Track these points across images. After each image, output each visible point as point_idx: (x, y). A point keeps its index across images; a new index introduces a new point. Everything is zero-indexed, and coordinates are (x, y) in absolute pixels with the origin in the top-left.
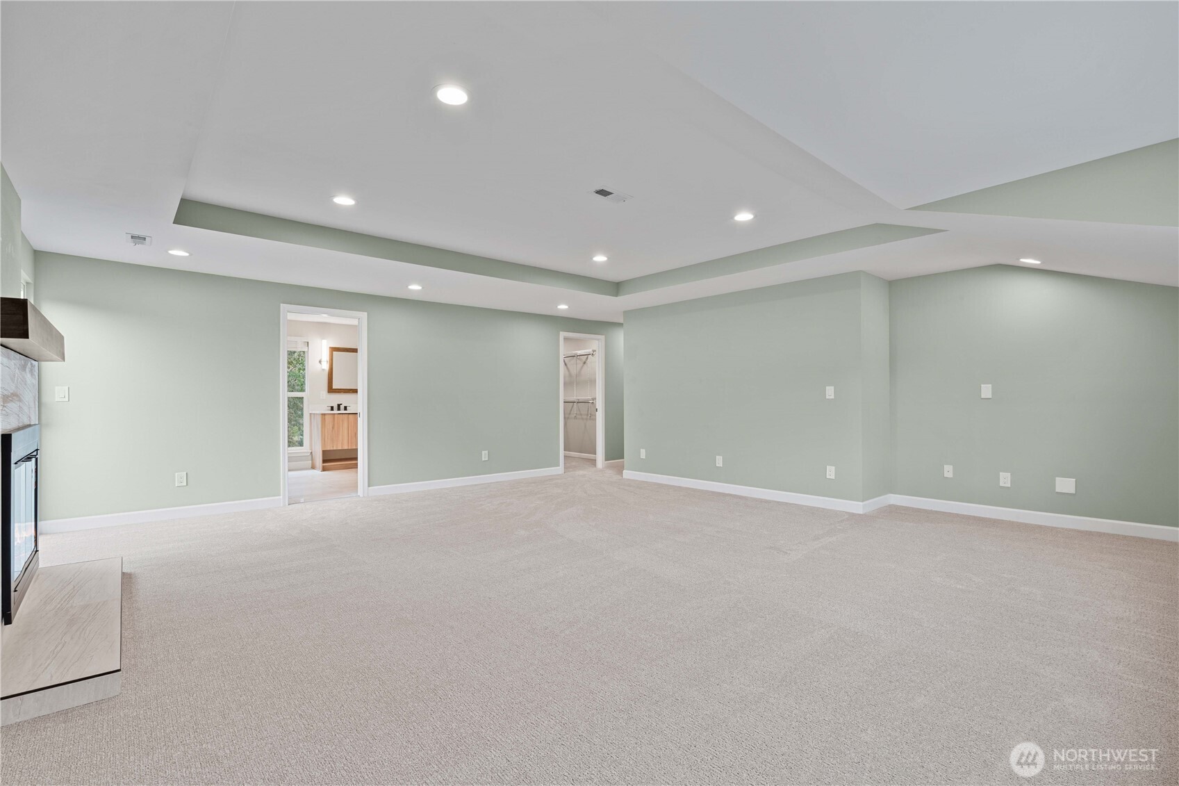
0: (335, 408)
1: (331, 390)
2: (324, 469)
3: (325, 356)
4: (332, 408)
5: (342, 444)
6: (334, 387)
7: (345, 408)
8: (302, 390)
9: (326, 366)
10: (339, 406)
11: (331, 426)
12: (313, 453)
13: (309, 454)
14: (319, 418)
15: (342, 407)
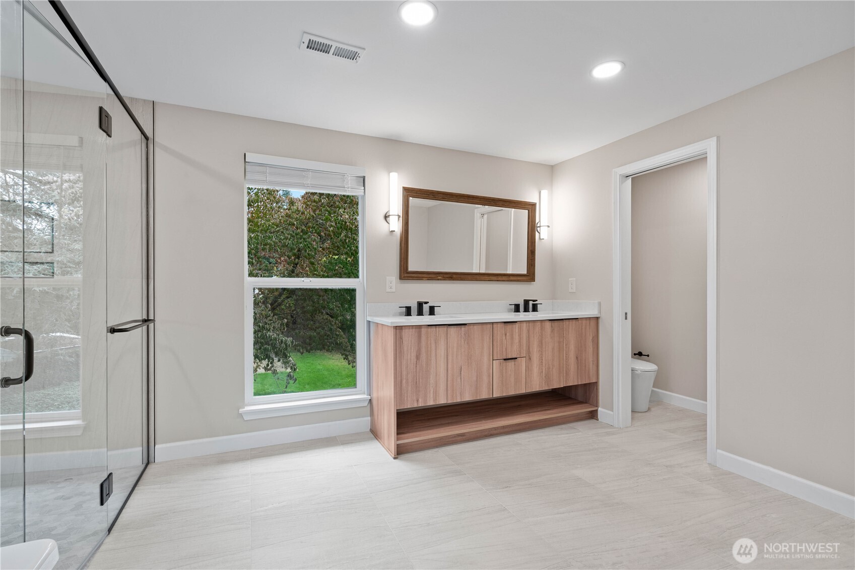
0: (414, 310)
1: (406, 274)
2: (400, 451)
3: (396, 207)
4: (408, 311)
5: (436, 393)
6: (412, 267)
7: (432, 311)
8: (352, 272)
9: (396, 225)
10: (420, 305)
11: (414, 355)
12: (375, 402)
13: (366, 404)
14: (389, 338)
15: (426, 308)
